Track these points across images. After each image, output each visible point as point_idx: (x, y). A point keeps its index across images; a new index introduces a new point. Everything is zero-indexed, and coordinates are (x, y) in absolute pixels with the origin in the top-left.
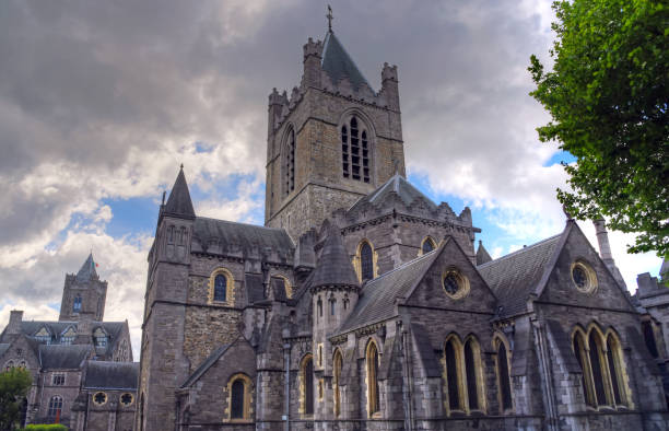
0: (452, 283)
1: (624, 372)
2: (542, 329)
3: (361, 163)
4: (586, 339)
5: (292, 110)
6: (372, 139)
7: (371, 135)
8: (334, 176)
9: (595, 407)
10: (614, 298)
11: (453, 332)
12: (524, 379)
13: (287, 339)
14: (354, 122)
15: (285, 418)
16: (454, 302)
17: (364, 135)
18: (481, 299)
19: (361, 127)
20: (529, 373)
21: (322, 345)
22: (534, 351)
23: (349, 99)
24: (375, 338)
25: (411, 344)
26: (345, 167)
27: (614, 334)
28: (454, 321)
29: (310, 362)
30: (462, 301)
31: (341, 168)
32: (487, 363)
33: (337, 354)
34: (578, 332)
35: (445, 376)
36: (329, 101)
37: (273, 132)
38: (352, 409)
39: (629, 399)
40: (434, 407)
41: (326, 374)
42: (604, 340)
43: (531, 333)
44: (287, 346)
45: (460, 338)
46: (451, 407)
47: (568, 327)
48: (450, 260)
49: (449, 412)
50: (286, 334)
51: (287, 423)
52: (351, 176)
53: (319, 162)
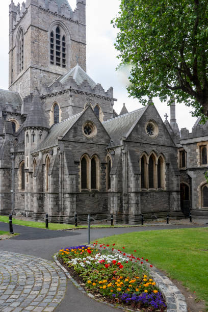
0: (88, 130)
1: (164, 173)
2: (126, 154)
3: (61, 56)
4: (148, 159)
5: (22, 18)
6: (68, 42)
7: (68, 39)
8: (45, 63)
9: (147, 189)
10: (166, 139)
11: (86, 153)
12: (115, 176)
13: (12, 153)
14: (58, 30)
15: (12, 191)
16: (88, 139)
17: (64, 38)
18: (102, 138)
19: (62, 33)
20: (118, 173)
22: (121, 164)
23: (55, 14)
24: (49, 155)
25: (63, 159)
26: (52, 57)
27: (162, 156)
28: (86, 148)
29: (23, 165)
30: (92, 138)
31: (49, 58)
32: (102, 168)
33: (35, 162)
34: (144, 155)
35: (80, 174)
36: (43, 15)
37: (12, 31)
38: (39, 188)
39: (164, 186)
40: (72, 188)
41: (30, 171)
42: (157, 159)
43: (121, 155)
44: (13, 157)
45: (89, 156)
46: (82, 188)
47: (139, 154)
48: (87, 118)
49: (80, 190)
50: (12, 150)
51: (13, 194)
52: (55, 63)
53: (36, 54)
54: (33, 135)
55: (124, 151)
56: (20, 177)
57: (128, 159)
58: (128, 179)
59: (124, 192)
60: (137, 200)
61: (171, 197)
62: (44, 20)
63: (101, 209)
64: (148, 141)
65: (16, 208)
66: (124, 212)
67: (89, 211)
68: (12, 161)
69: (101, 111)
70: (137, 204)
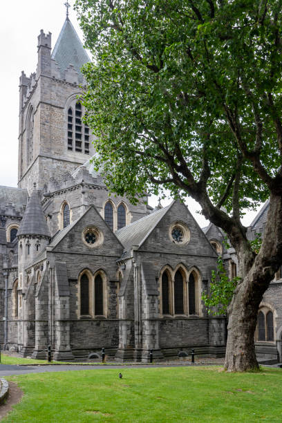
0: (91, 238)
3: (83, 139)
4: (173, 274)
5: (32, 93)
8: (60, 150)
10: (202, 247)
11: (87, 268)
12: (123, 298)
13: (5, 269)
14: (78, 105)
15: (4, 319)
16: (90, 249)
18: (111, 247)
20: (127, 294)
21: (22, 273)
23: (74, 85)
24: (40, 272)
25: (54, 276)
26: (70, 142)
27: (196, 271)
28: (88, 262)
29: (17, 284)
30: (96, 249)
31: (66, 143)
32: (111, 288)
34: (167, 269)
35: (78, 295)
37: (22, 110)
38: (30, 314)
39: (200, 311)
40: (63, 313)
41: (23, 292)
42: (188, 275)
43: (132, 270)
44: (5, 274)
45: (92, 272)
46: (82, 313)
47: (159, 267)
48: (89, 222)
49: (79, 317)
50: (5, 266)
51: (5, 322)
52: (74, 149)
53: (47, 139)
54: (28, 245)
55: (135, 265)
56: (14, 300)
57: (141, 275)
58: (141, 302)
59: (136, 319)
60: (153, 330)
61: (211, 327)
62: (59, 94)
63: (110, 341)
64: (173, 250)
65: (9, 341)
66: (136, 346)
67: (91, 345)
68: (6, 280)
69: (127, 211)
70: (153, 335)
